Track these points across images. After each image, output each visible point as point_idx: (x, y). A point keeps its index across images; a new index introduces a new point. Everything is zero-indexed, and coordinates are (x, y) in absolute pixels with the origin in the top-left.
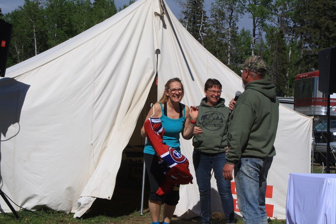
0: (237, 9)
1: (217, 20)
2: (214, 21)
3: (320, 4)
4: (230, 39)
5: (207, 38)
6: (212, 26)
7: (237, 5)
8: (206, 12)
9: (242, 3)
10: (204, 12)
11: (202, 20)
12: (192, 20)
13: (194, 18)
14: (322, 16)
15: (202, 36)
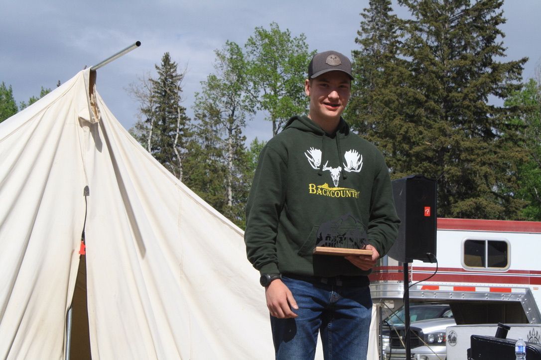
0: (242, 104)
1: (206, 124)
2: (201, 126)
3: (391, 94)
4: (232, 160)
5: (190, 158)
6: (198, 135)
7: (242, 96)
8: (185, 109)
9: (252, 92)
10: (182, 110)
11: (178, 125)
12: (161, 125)
13: (164, 121)
14: (396, 115)
15: (180, 155)
